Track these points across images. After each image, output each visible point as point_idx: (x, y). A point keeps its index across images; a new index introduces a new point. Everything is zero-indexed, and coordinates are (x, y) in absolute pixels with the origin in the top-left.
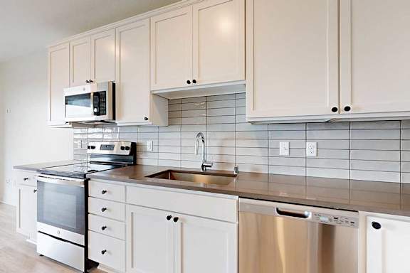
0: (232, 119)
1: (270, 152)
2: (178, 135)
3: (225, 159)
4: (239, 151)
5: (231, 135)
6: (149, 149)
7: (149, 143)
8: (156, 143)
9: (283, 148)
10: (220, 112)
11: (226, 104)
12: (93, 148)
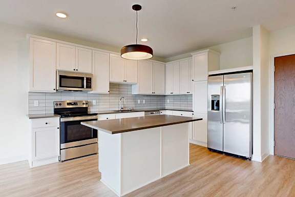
0: (127, 93)
1: (136, 103)
2: (108, 98)
3: (125, 106)
6: (94, 104)
8: (98, 101)
12: (60, 104)
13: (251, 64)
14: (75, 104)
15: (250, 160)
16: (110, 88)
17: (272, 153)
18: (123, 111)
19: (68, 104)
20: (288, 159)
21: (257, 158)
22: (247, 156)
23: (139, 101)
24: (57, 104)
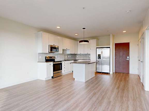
13: (110, 45)
14: (52, 57)
15: (109, 73)
17: (114, 72)
19: (50, 58)
20: (119, 73)
21: (111, 73)
22: (109, 72)
23: (69, 56)
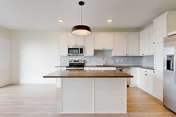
0: (108, 55)
1: (115, 61)
2: (96, 58)
3: (107, 63)
4: (110, 61)
5: (108, 58)
6: (88, 61)
7: (88, 60)
8: (90, 60)
9: (117, 60)
10: (105, 54)
11: (107, 52)
12: (71, 61)
14: (78, 61)
16: (94, 53)
18: (104, 66)
19: (74, 61)
24: (70, 61)
